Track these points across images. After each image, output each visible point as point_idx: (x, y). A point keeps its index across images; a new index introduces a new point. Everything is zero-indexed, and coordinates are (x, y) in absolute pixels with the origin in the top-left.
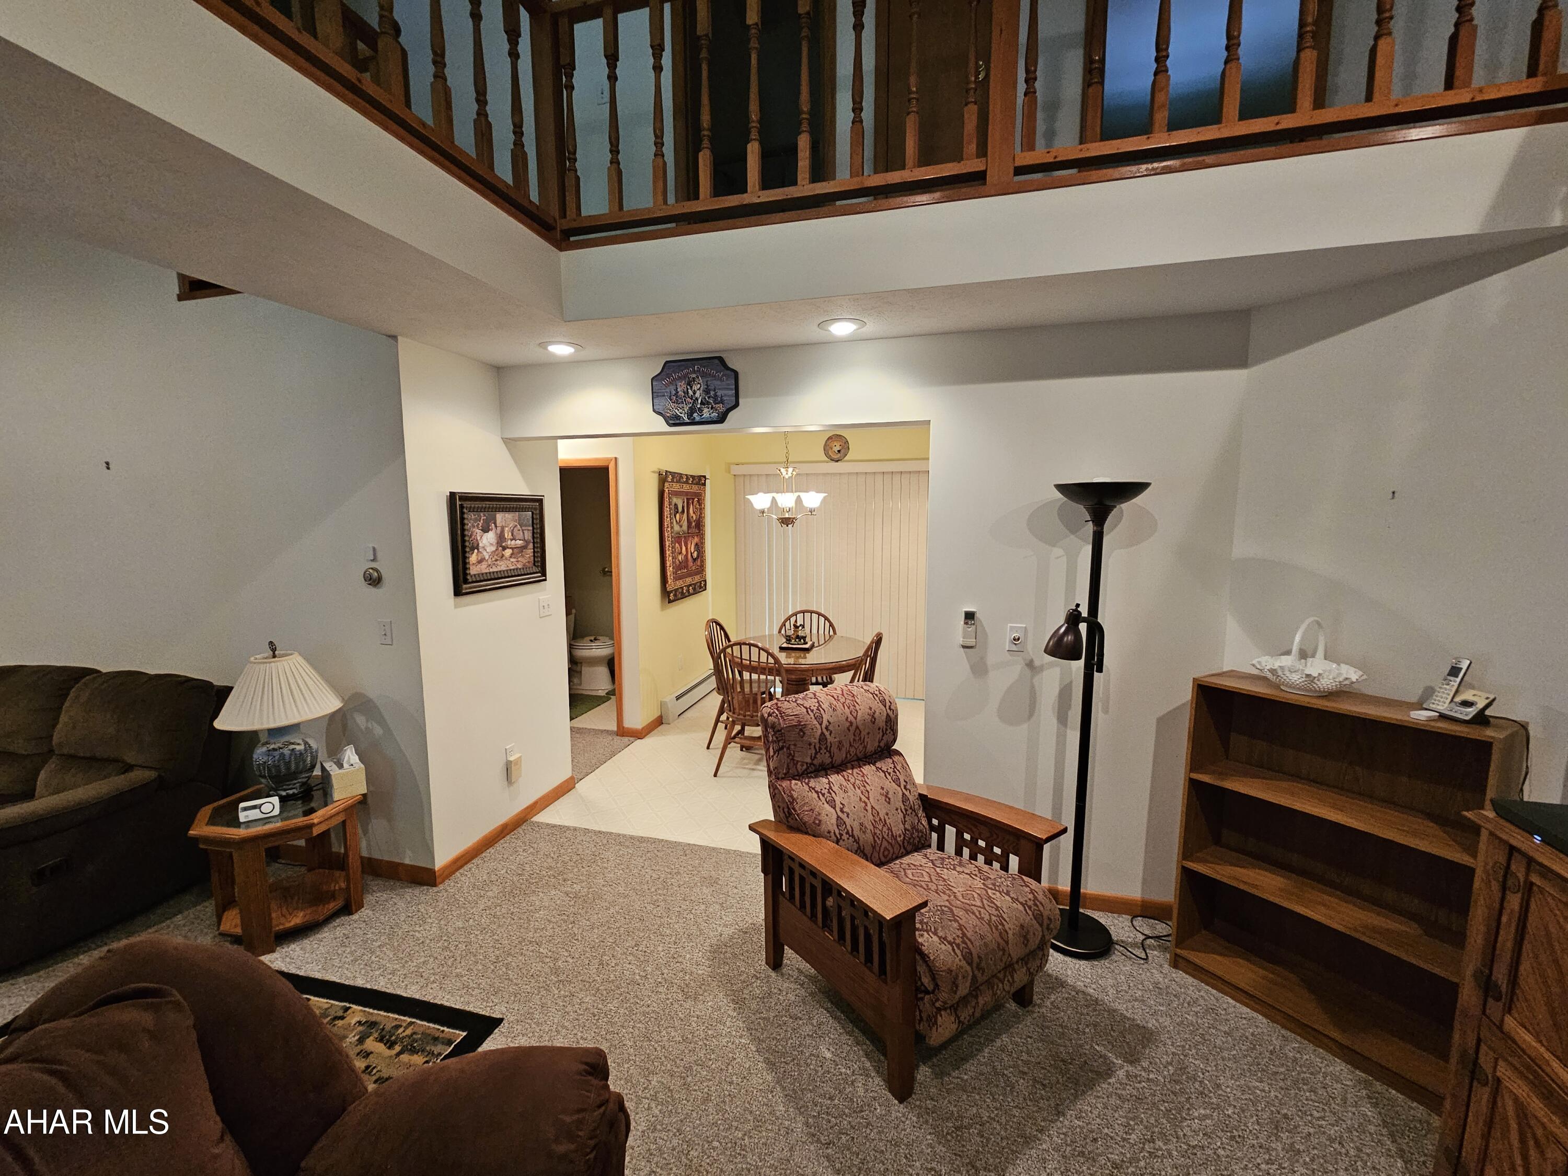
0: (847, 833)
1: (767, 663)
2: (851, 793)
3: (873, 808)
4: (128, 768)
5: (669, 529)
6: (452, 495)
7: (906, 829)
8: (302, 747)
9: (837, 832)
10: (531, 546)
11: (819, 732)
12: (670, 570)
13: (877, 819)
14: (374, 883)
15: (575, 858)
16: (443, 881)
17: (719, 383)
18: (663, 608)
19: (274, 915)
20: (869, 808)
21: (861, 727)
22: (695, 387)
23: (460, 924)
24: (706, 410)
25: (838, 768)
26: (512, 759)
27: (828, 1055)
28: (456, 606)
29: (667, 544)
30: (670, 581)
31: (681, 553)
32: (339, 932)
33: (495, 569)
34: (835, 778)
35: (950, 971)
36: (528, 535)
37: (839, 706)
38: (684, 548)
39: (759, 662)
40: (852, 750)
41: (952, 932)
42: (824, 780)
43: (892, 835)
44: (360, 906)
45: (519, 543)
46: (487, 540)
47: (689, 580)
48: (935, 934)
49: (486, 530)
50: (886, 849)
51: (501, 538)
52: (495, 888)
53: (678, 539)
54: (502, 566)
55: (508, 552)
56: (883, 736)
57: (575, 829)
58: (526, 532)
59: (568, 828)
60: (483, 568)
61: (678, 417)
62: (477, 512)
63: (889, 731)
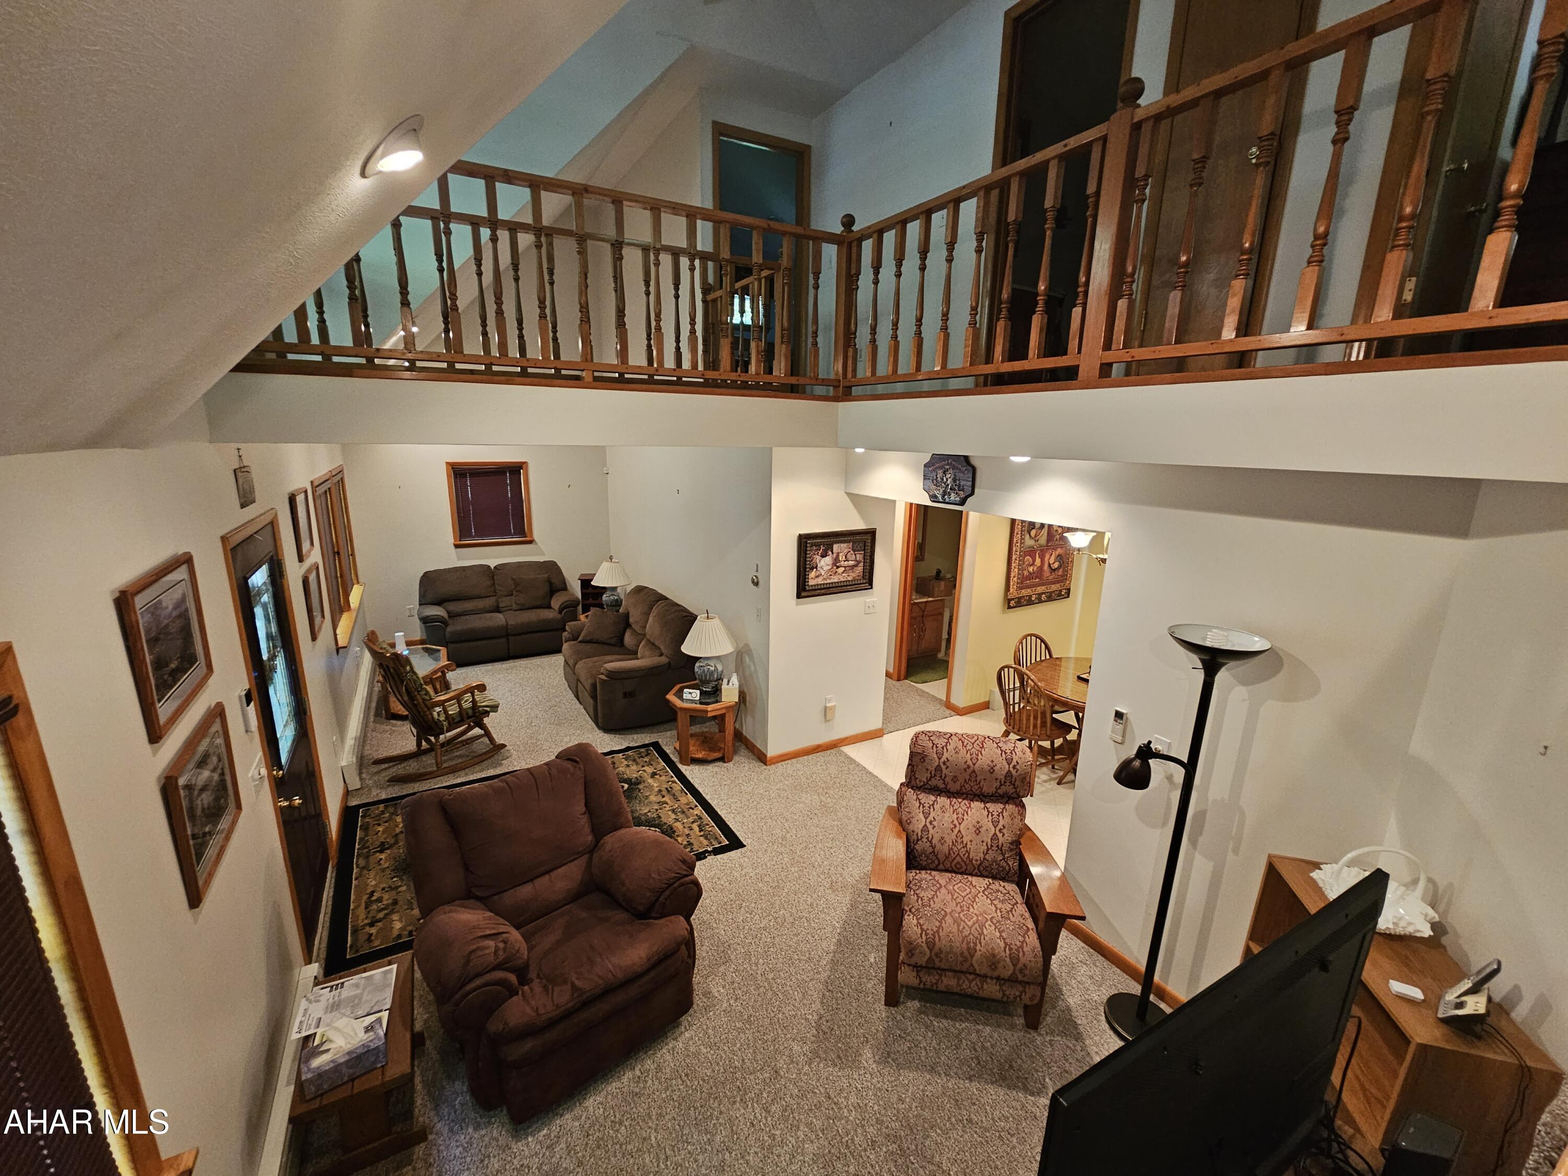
0: (928, 838)
2: (947, 815)
3: (959, 831)
4: (661, 655)
5: (1020, 544)
6: (800, 535)
7: (984, 859)
8: (712, 669)
9: (920, 834)
10: (862, 564)
11: (937, 764)
12: (1014, 580)
13: (959, 841)
14: (743, 751)
15: (843, 783)
16: (770, 765)
18: (1004, 612)
19: (691, 748)
20: (956, 830)
21: (978, 773)
23: (761, 791)
25: (950, 794)
26: (828, 705)
28: (797, 604)
29: (1014, 557)
30: (1011, 590)
31: (1033, 564)
32: (716, 769)
33: (828, 581)
34: (943, 801)
35: (910, 943)
36: (859, 557)
37: (963, 752)
38: (1038, 561)
40: (967, 786)
41: (932, 926)
42: (933, 798)
43: (969, 857)
44: (730, 760)
45: (851, 563)
46: (825, 563)
47: (1040, 589)
48: (918, 919)
49: (824, 555)
50: (958, 863)
51: (836, 560)
52: (790, 780)
53: (1031, 552)
54: (835, 579)
55: (841, 570)
56: (1001, 785)
57: (858, 765)
58: (858, 556)
59: (855, 761)
60: (820, 581)
62: (818, 545)
63: (1008, 784)
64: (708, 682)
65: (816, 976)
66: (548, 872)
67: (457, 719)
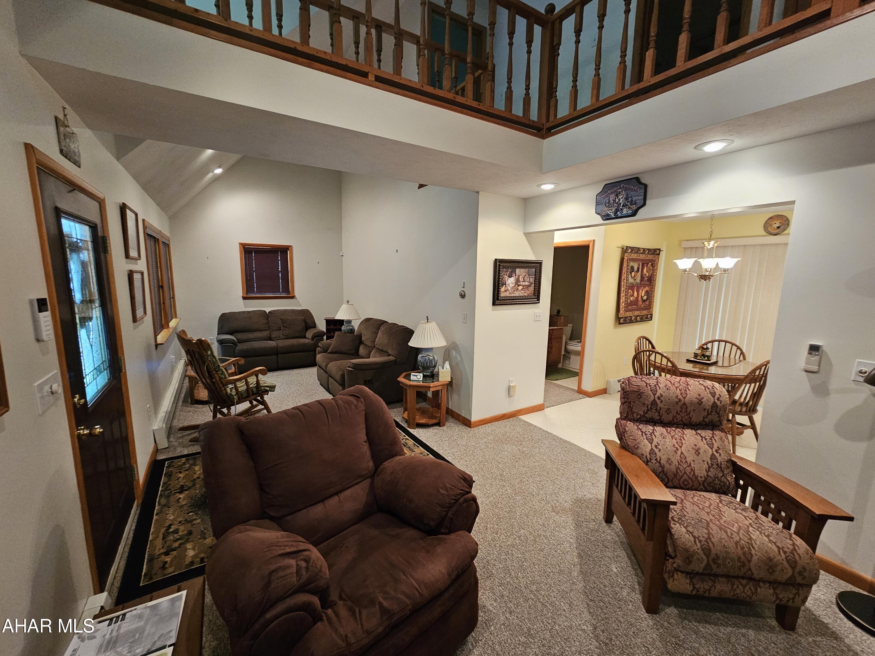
0: (656, 460)
1: (667, 365)
2: (668, 440)
3: (682, 453)
4: (389, 355)
5: (625, 281)
6: (496, 260)
7: (708, 476)
8: (431, 358)
9: (648, 456)
10: (533, 285)
11: (652, 399)
12: (622, 305)
13: (684, 461)
14: (451, 419)
15: (530, 438)
16: (474, 427)
17: (634, 193)
18: (615, 327)
19: (417, 417)
20: (679, 452)
21: (688, 405)
22: (620, 197)
23: (473, 444)
24: (625, 210)
25: (665, 424)
26: (511, 385)
27: (615, 570)
28: (493, 310)
29: (622, 289)
30: (621, 312)
31: (633, 296)
32: (435, 431)
33: (513, 295)
34: (659, 430)
35: (687, 550)
36: (532, 280)
37: (673, 388)
38: (636, 293)
39: (661, 364)
40: (678, 417)
41: (702, 533)
42: (651, 428)
43: (694, 474)
44: (444, 425)
45: (527, 283)
46: (511, 282)
47: (637, 313)
48: (685, 527)
49: (510, 276)
50: (686, 480)
51: (518, 281)
52: (491, 437)
53: (631, 287)
54: (517, 294)
55: (520, 288)
56: (708, 415)
57: (536, 426)
58: (531, 279)
59: (533, 425)
60: (507, 294)
61: (608, 215)
62: (507, 268)
63: (714, 413)
64: (428, 368)
65: (574, 587)
66: (337, 493)
67: (245, 395)
